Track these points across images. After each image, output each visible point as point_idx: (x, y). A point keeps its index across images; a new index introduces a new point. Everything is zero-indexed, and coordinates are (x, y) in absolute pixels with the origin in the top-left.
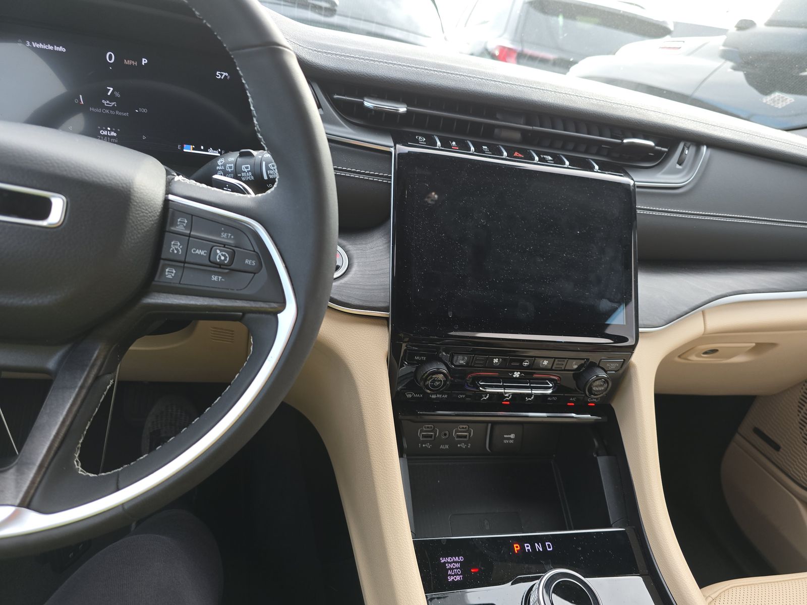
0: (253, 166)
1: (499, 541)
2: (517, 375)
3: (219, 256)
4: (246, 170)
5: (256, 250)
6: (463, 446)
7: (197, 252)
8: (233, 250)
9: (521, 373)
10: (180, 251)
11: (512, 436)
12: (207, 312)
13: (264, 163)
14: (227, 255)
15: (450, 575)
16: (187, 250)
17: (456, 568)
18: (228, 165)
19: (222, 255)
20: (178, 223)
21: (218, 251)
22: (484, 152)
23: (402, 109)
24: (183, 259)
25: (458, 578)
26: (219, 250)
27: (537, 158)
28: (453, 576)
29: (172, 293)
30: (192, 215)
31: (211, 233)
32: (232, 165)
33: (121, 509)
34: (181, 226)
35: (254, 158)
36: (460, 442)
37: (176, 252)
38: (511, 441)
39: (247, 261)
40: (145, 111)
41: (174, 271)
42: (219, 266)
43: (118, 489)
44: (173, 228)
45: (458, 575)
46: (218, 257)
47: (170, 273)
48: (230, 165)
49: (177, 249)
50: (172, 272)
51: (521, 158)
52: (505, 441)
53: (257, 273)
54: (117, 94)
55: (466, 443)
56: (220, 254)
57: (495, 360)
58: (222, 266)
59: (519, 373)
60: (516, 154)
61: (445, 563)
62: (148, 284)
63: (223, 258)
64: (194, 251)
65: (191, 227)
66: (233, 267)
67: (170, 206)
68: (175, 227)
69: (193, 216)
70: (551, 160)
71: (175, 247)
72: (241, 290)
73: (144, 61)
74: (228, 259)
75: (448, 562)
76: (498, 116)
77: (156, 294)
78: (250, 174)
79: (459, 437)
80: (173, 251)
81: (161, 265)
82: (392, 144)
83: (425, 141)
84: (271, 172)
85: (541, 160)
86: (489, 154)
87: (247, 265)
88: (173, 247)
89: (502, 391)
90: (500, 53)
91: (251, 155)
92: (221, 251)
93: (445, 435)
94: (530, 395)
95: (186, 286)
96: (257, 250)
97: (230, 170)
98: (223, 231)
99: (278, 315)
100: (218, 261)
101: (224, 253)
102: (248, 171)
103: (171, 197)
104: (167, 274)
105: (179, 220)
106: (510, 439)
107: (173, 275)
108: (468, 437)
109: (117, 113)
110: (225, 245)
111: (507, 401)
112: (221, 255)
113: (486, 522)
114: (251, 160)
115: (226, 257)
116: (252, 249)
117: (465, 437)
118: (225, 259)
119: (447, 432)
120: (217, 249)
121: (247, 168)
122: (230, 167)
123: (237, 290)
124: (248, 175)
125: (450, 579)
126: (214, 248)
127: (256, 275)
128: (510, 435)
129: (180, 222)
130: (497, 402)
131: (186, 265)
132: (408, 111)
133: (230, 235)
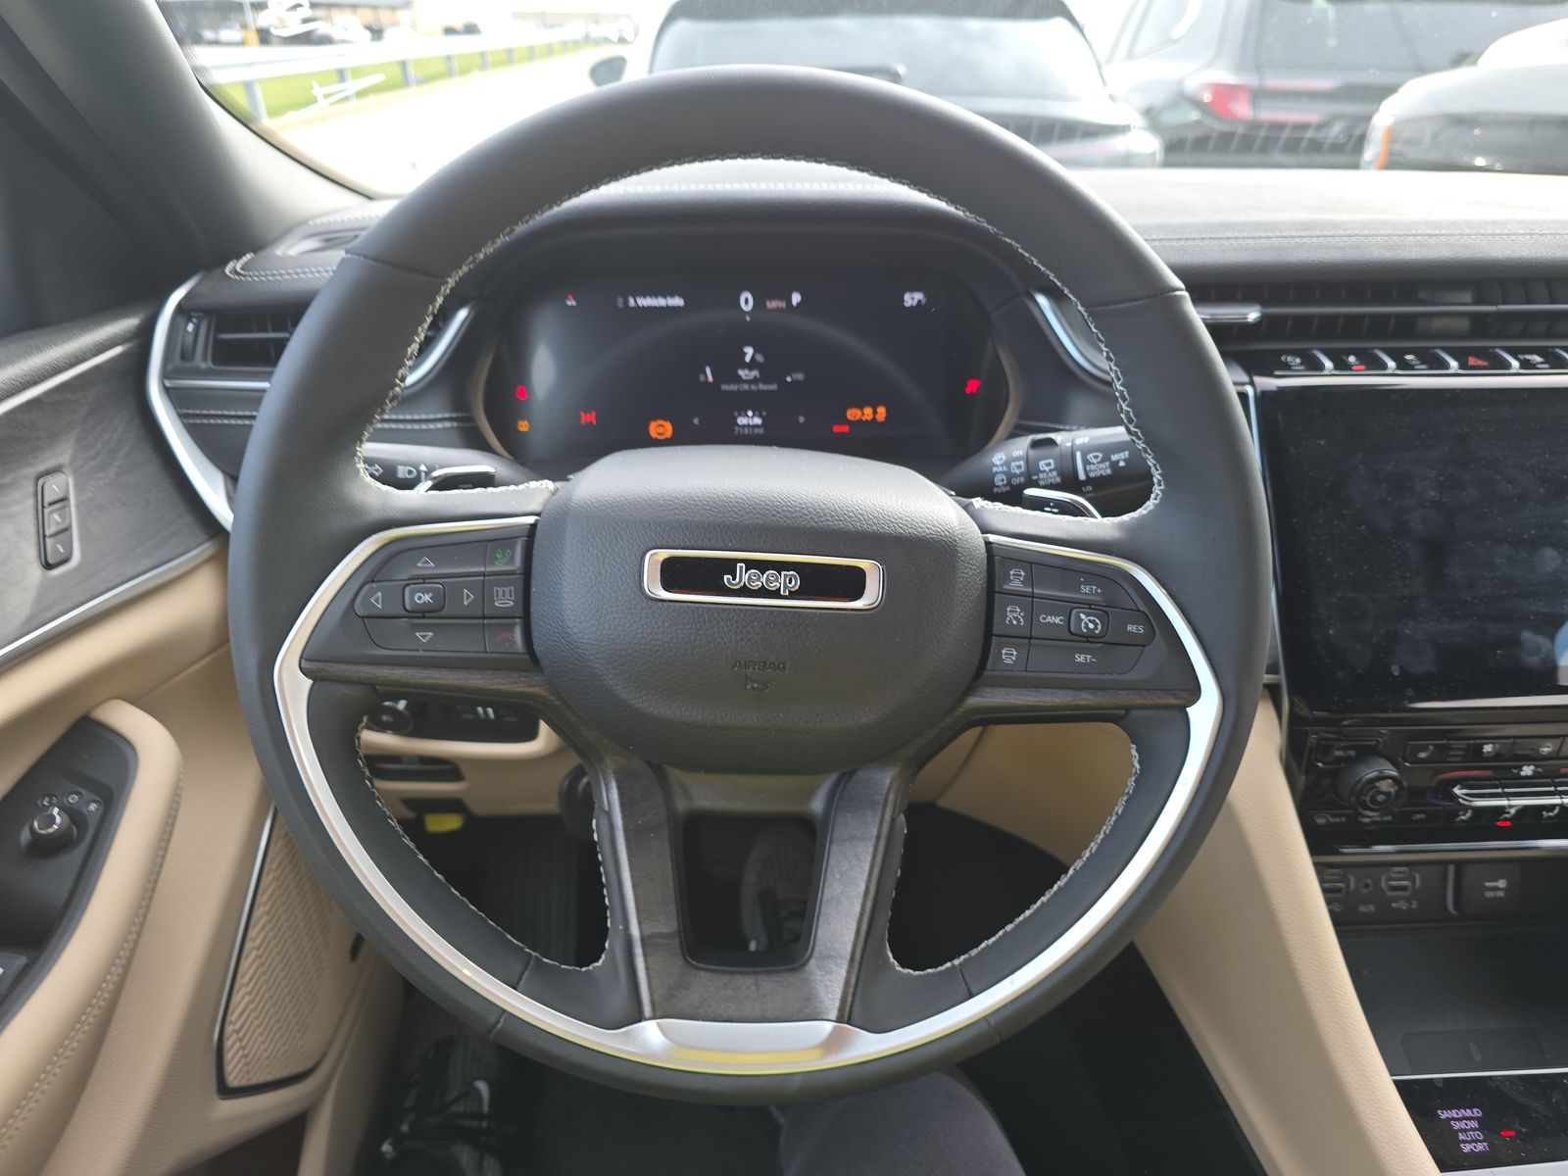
0: (1060, 459)
1: (1542, 1081)
2: (1527, 770)
3: (1086, 624)
4: (1047, 469)
5: (1141, 609)
6: (1404, 906)
7: (1049, 619)
8: (1104, 611)
9: (1536, 766)
10: (1022, 620)
11: (1502, 884)
12: (1068, 712)
13: (1078, 455)
14: (1097, 621)
15: (1464, 1142)
16: (1031, 618)
17: (1472, 1130)
18: (1013, 464)
19: (1090, 621)
20: (1012, 578)
21: (1083, 616)
22: (1412, 368)
23: (1253, 315)
24: (1027, 634)
25: (1480, 1147)
26: (1083, 613)
27: (1515, 364)
28: (1469, 1142)
29: (1013, 686)
30: (1031, 563)
31: (1065, 589)
32: (1022, 463)
33: (984, 1025)
34: (1016, 582)
35: (1058, 448)
36: (1396, 899)
37: (1015, 622)
38: (1500, 894)
39: (1130, 628)
40: (800, 376)
41: (1015, 653)
42: (1085, 639)
43: (971, 996)
44: (1006, 587)
45: (1477, 1141)
46: (1083, 625)
47: (1009, 656)
48: (1017, 463)
49: (1016, 619)
50: (1012, 655)
51: (1485, 368)
52: (1489, 894)
53: (1148, 645)
54: (760, 358)
55: (1408, 900)
56: (1086, 620)
57: (1485, 746)
58: (1090, 639)
59: (1532, 767)
60: (1472, 361)
61: (1449, 1120)
62: (979, 674)
63: (1091, 626)
64: (1044, 619)
65: (1030, 580)
66: (1108, 638)
67: (995, 553)
68: (1007, 584)
69: (1035, 565)
70: (1542, 363)
71: (1014, 615)
72: (1124, 673)
73: (796, 298)
74: (1099, 627)
75: (1454, 1119)
76: (1422, 295)
77: (988, 689)
78: (1055, 473)
79: (1394, 889)
80: (1011, 621)
81: (993, 644)
82: (1246, 379)
83: (1301, 364)
84: (1093, 467)
85: (1526, 365)
86: (1422, 368)
87: (1131, 633)
88: (1010, 616)
89: (1504, 802)
90: (1214, 98)
91: (1051, 442)
92: (1087, 615)
93: (1367, 886)
94: (1552, 807)
95: (1036, 674)
96: (1143, 608)
97: (1017, 471)
98: (1082, 583)
99: (1189, 710)
100: (1085, 631)
101: (1092, 618)
102: (1051, 471)
103: (992, 538)
104: (1004, 657)
105: (1012, 573)
106: (1497, 889)
107: (1014, 658)
108: (1410, 889)
109: (761, 386)
110: (1090, 605)
111: (1507, 819)
112: (1087, 622)
113: (1472, 1046)
114: (1055, 451)
115: (1096, 624)
116: (1135, 608)
117: (1404, 888)
118: (1096, 628)
119: (1369, 881)
120: (1079, 612)
121: (1049, 464)
122: (1019, 467)
123: (1119, 674)
124: (1050, 475)
125: (1467, 1148)
126: (1075, 611)
127: (1147, 648)
128: (1496, 881)
129: (1014, 575)
130: (1488, 824)
131: (1032, 641)
132: (1264, 317)
133: (1094, 587)
